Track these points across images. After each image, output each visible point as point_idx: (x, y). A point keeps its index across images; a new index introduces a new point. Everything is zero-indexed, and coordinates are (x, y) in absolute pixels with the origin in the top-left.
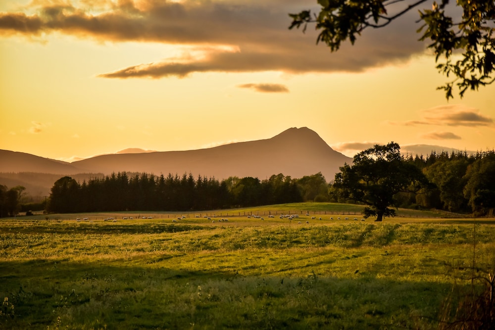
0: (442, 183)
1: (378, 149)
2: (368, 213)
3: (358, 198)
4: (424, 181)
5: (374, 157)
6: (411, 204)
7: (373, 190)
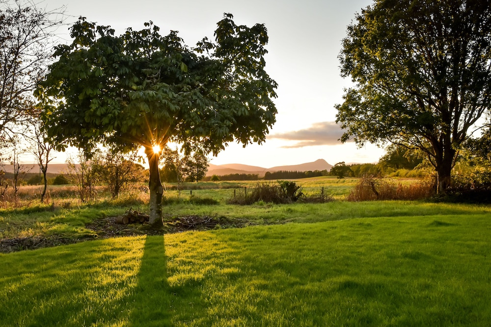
0: (354, 171)
1: (340, 163)
2: (338, 178)
3: (336, 175)
4: (351, 170)
5: (339, 165)
6: (348, 176)
7: (339, 173)
